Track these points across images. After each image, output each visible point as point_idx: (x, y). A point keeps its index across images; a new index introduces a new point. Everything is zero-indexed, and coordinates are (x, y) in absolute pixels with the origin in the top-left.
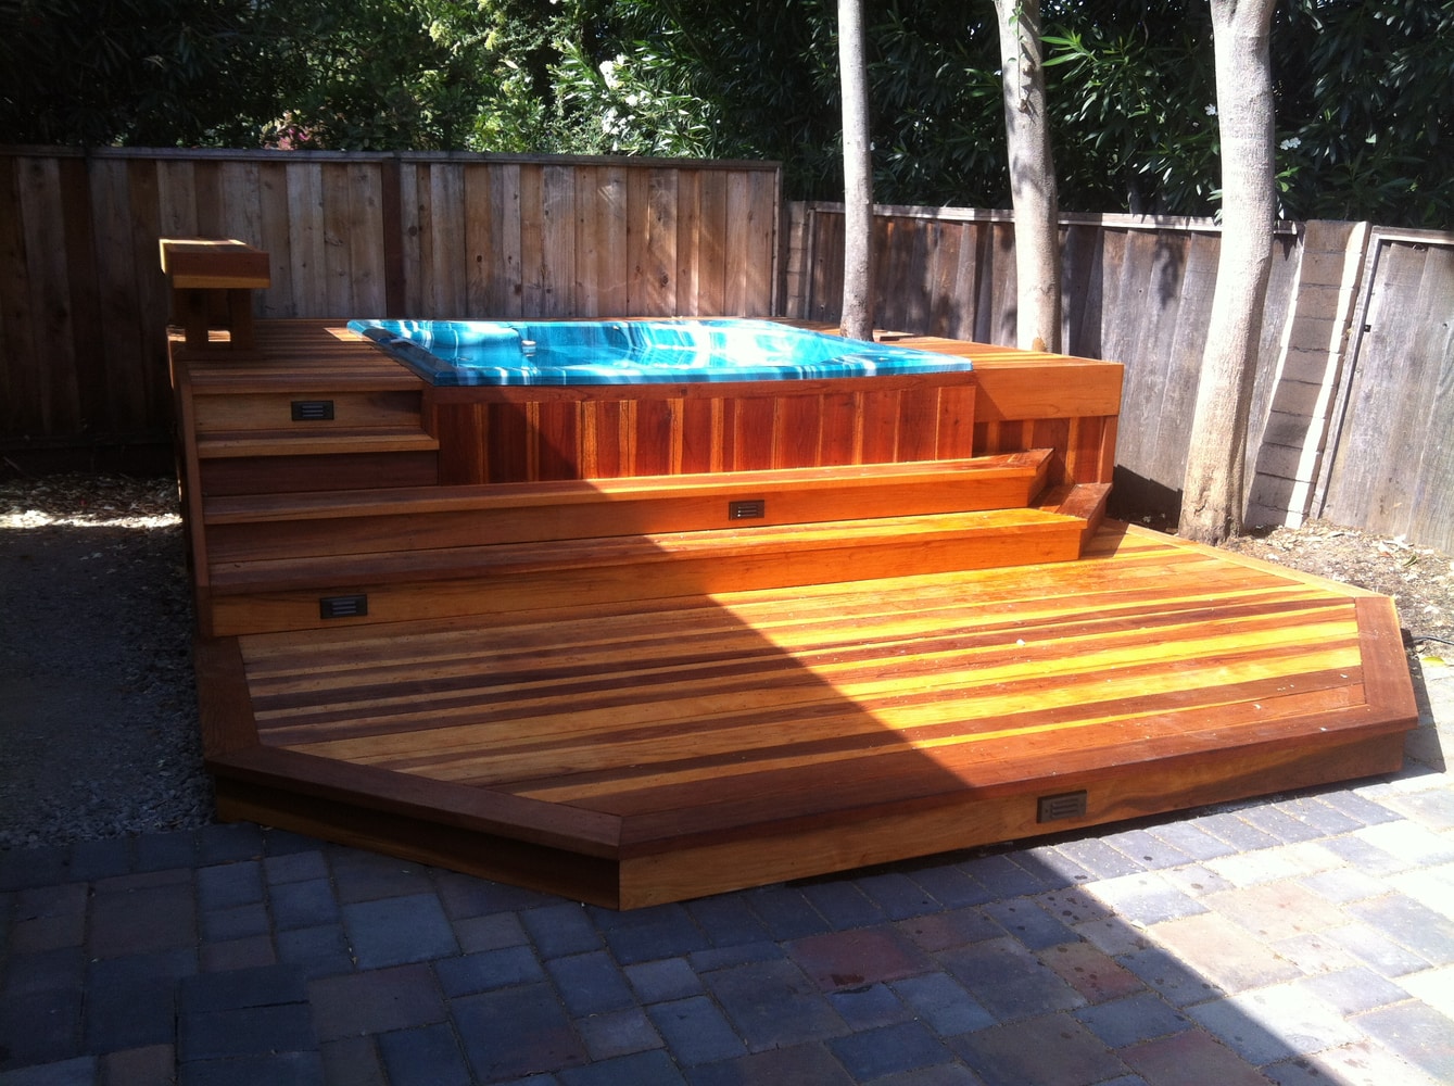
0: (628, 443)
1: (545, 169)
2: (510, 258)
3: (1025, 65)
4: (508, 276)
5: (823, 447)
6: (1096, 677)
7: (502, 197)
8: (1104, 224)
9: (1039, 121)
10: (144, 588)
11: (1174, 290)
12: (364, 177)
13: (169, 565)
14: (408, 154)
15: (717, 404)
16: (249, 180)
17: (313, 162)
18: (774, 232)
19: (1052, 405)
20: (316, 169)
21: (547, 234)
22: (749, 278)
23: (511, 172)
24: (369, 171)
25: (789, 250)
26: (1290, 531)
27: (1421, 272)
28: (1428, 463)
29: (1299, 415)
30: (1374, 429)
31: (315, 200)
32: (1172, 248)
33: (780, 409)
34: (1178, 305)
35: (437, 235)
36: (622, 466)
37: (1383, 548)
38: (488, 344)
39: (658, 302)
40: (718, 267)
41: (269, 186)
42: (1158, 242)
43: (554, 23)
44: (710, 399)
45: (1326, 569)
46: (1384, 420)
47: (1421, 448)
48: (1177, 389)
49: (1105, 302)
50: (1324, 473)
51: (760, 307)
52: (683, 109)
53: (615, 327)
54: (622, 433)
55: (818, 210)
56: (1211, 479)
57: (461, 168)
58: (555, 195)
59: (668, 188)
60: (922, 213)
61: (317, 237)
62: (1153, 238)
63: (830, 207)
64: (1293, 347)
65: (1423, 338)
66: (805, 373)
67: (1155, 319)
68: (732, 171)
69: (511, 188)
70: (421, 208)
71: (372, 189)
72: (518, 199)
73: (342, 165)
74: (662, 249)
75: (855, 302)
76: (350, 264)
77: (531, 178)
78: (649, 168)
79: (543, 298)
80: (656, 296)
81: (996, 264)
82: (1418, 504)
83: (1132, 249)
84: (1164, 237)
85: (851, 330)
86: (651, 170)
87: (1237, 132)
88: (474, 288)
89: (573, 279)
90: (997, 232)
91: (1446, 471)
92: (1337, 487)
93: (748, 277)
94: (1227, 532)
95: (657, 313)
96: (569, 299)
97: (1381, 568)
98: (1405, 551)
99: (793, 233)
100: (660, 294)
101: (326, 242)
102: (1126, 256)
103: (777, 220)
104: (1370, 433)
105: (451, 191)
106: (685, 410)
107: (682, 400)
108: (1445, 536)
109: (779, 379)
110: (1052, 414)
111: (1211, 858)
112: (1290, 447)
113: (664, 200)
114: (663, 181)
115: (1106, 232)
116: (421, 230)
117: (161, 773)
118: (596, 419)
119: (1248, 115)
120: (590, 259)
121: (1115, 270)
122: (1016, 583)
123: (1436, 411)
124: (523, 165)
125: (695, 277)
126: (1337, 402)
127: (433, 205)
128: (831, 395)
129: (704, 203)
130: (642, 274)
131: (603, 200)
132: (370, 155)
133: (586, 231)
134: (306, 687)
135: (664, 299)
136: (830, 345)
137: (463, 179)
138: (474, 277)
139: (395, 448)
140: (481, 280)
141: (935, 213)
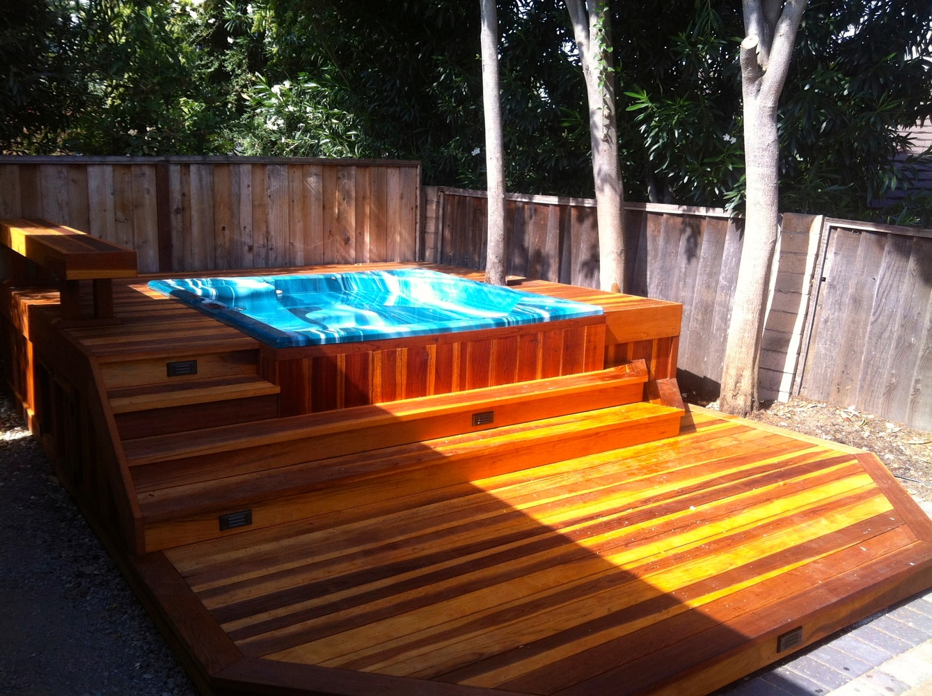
0: (401, 377)
1: (268, 167)
2: (245, 227)
3: (606, 112)
4: (243, 240)
5: (520, 370)
6: (755, 533)
7: (239, 186)
8: (647, 210)
9: (614, 147)
10: (33, 497)
11: (695, 252)
12: (143, 174)
13: (42, 475)
14: (175, 158)
15: (456, 346)
16: (60, 178)
17: (108, 164)
18: (416, 207)
19: (644, 332)
20: (109, 169)
21: (270, 211)
22: (401, 237)
23: (245, 169)
24: (147, 170)
25: (426, 218)
26: (783, 404)
27: (857, 246)
28: (867, 363)
29: (784, 332)
30: (831, 341)
31: (108, 191)
32: (693, 226)
33: (494, 347)
34: (698, 262)
35: (195, 213)
36: (397, 393)
37: (845, 416)
38: (255, 296)
39: (344, 254)
40: (382, 230)
41: (73, 181)
42: (683, 222)
43: (228, 54)
44: (452, 344)
45: (817, 431)
46: (837, 335)
47: (862, 353)
48: (700, 313)
49: (649, 258)
50: (800, 368)
51: (409, 255)
52: (336, 119)
53: (333, 278)
54: (398, 370)
55: (447, 193)
56: (742, 375)
57: (211, 167)
58: (275, 184)
59: (349, 179)
60: (521, 198)
61: (110, 216)
62: (680, 220)
63: (455, 192)
64: (778, 290)
65: (860, 287)
66: (509, 322)
67: (683, 270)
68: (390, 167)
69: (246, 180)
70: (183, 195)
71: (148, 182)
72: (250, 188)
73: (128, 166)
74: (345, 218)
75: (496, 261)
76: (133, 235)
77: (259, 172)
78: (337, 166)
79: (267, 254)
80: (342, 250)
81: (573, 232)
82: (862, 387)
83: (667, 226)
84: (687, 219)
85: (494, 278)
86: (339, 168)
87: (759, 164)
88: (220, 249)
89: (288, 241)
90: (573, 212)
91: (879, 368)
92: (808, 376)
93: (401, 234)
94: (752, 409)
95: (343, 261)
96: (285, 254)
97: (847, 428)
98: (857, 416)
99: (428, 207)
100: (345, 249)
101: (116, 220)
102: (662, 230)
103: (419, 198)
104: (828, 343)
105: (204, 183)
106: (437, 352)
107: (435, 346)
108: (880, 406)
109: (494, 327)
110: (645, 337)
111: (881, 663)
112: (779, 352)
113: (347, 187)
114: (346, 174)
115: (649, 215)
116: (183, 210)
117: (145, 676)
118: (382, 363)
119: (766, 154)
120: (299, 226)
121: (656, 241)
122: (657, 458)
123: (871, 331)
124: (254, 165)
125: (367, 239)
126: (807, 325)
127: (192, 193)
128: (524, 336)
129: (373, 189)
130: (333, 236)
131: (307, 187)
132: (147, 159)
133: (296, 208)
134: (242, 595)
135: (348, 252)
136: (490, 292)
137: (212, 174)
138: (219, 242)
139: (250, 394)
140: (225, 243)
141: (531, 199)
